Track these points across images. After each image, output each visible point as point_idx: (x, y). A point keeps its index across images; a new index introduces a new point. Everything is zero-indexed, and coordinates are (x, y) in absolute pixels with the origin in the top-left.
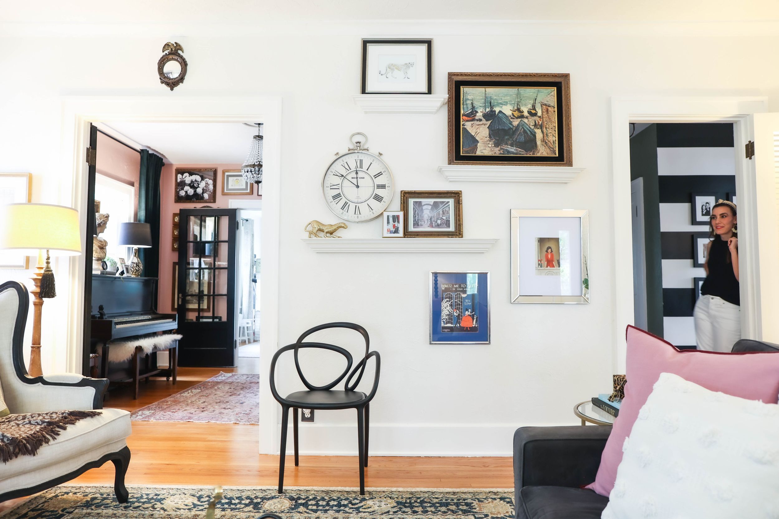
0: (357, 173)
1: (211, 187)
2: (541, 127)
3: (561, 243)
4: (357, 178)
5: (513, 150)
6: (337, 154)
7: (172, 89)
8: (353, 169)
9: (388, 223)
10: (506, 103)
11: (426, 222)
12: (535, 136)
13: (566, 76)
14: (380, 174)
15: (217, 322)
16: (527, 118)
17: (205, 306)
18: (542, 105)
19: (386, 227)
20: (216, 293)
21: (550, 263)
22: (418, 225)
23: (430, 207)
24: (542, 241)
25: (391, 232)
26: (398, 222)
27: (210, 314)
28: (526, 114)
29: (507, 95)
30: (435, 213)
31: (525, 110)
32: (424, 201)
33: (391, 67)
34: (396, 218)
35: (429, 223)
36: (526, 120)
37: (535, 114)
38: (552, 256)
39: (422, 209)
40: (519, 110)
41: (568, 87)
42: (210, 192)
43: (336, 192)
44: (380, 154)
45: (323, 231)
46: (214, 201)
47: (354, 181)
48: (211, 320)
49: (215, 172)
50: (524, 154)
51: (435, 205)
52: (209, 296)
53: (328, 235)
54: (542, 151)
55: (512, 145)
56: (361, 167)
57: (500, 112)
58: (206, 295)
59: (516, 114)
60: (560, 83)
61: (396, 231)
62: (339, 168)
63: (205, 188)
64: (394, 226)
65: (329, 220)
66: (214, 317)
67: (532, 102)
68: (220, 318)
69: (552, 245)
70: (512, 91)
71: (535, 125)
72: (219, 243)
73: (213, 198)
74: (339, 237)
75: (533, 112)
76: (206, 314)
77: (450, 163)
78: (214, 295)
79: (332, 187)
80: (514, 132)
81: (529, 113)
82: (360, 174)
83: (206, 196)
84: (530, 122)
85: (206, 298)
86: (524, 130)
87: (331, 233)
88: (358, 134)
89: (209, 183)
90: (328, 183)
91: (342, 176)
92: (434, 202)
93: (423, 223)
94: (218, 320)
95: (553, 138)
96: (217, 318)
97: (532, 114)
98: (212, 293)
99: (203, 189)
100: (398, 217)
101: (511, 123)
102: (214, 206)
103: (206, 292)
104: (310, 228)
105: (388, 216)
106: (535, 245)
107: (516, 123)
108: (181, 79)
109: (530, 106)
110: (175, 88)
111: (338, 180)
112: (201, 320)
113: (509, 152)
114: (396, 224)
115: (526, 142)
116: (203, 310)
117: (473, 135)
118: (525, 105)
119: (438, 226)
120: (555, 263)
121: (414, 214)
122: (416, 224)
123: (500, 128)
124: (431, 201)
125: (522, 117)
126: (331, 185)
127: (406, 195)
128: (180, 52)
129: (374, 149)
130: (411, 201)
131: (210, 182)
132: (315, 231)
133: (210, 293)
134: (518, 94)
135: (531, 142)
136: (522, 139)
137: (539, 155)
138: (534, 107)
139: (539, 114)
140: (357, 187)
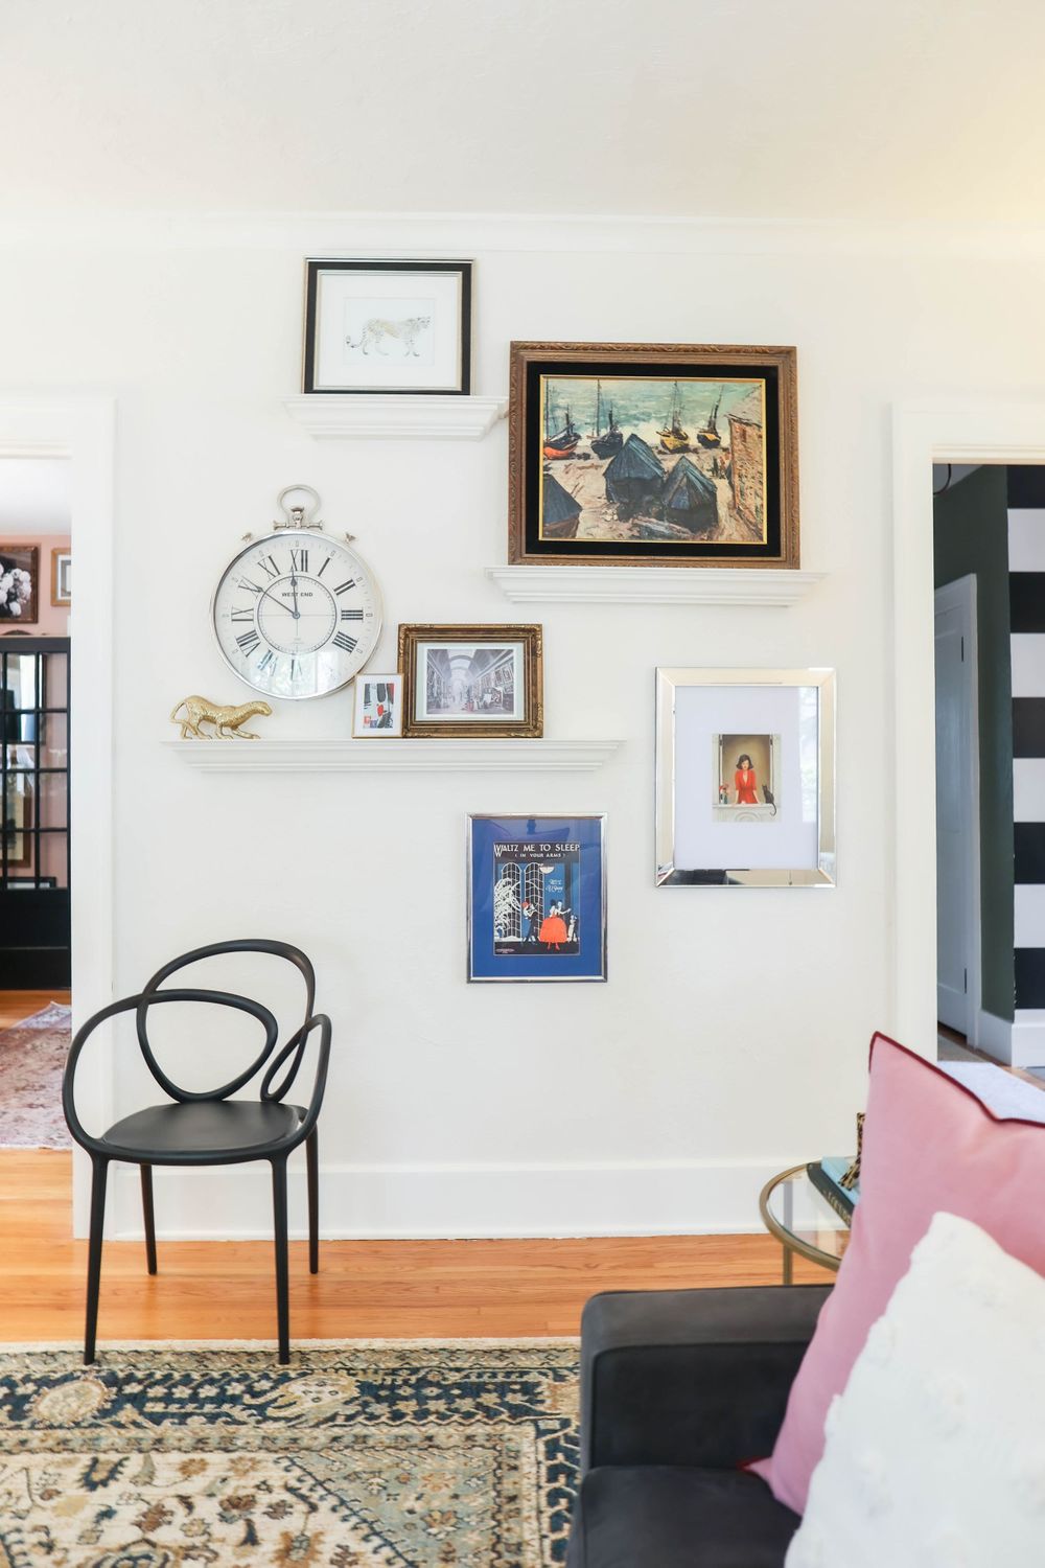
0: (294, 583)
1: (27, 588)
2: (729, 474)
3: (775, 748)
4: (295, 594)
5: (663, 529)
6: (249, 536)
8: (286, 572)
9: (367, 702)
10: (646, 417)
11: (458, 698)
12: (713, 495)
13: (789, 353)
14: (349, 585)
15: (46, 891)
16: (695, 451)
17: (19, 856)
18: (732, 420)
19: (361, 712)
20: (43, 825)
21: (746, 793)
22: (439, 706)
23: (467, 664)
24: (728, 742)
25: (373, 725)
26: (391, 700)
27: (30, 872)
28: (693, 442)
29: (649, 397)
30: (477, 679)
31: (692, 434)
32: (454, 648)
33: (377, 328)
34: (385, 691)
35: (465, 701)
36: (692, 458)
37: (715, 444)
38: (752, 776)
39: (448, 669)
40: (676, 432)
41: (792, 380)
42: (25, 599)
43: (246, 628)
44: (351, 538)
45: (212, 720)
46: (35, 620)
47: (289, 602)
48: (31, 886)
49: (35, 553)
50: (688, 538)
51: (480, 659)
52: (26, 832)
53: (226, 730)
54: (731, 531)
55: (660, 517)
56: (305, 568)
57: (633, 437)
58: (19, 831)
59: (671, 442)
60: (775, 369)
61: (385, 722)
62: (249, 570)
63: (13, 591)
64: (380, 710)
65: (229, 695)
66: (38, 879)
67: (708, 414)
68: (53, 881)
70: (662, 386)
71: (715, 469)
72: (48, 715)
73: (32, 613)
74: (252, 737)
75: (711, 437)
76: (22, 872)
77: (512, 561)
78: (38, 831)
79: (235, 617)
80: (665, 486)
81: (702, 439)
82: (302, 586)
83: (16, 608)
84: (702, 461)
85: (19, 838)
86: (689, 480)
87: (234, 727)
88: (298, 488)
89: (21, 579)
90: (225, 607)
91: (260, 590)
92: (478, 652)
93: (449, 701)
94: (47, 885)
95: (757, 500)
96: (45, 880)
97: (709, 443)
98: (33, 827)
99: (9, 593)
100: (390, 688)
101: (658, 464)
102: (35, 631)
103: (20, 824)
104: (182, 715)
105: (367, 687)
106: (712, 751)
107: (669, 463)
109: (703, 424)
111: (248, 600)
112: (10, 886)
113: (652, 533)
114: (385, 704)
115: (691, 510)
116: (14, 863)
117: (570, 492)
118: (693, 421)
119: (486, 708)
120: (758, 793)
121: (430, 679)
122: (434, 704)
123: (633, 474)
124: (470, 649)
125: (685, 449)
126: (234, 611)
127: (412, 636)
129: (336, 528)
130: (423, 649)
131: (25, 576)
132: (195, 721)
133: (30, 825)
134: (676, 396)
135: (703, 510)
136: (684, 501)
137: (722, 540)
138: (712, 428)
139: (725, 442)
140: (296, 615)
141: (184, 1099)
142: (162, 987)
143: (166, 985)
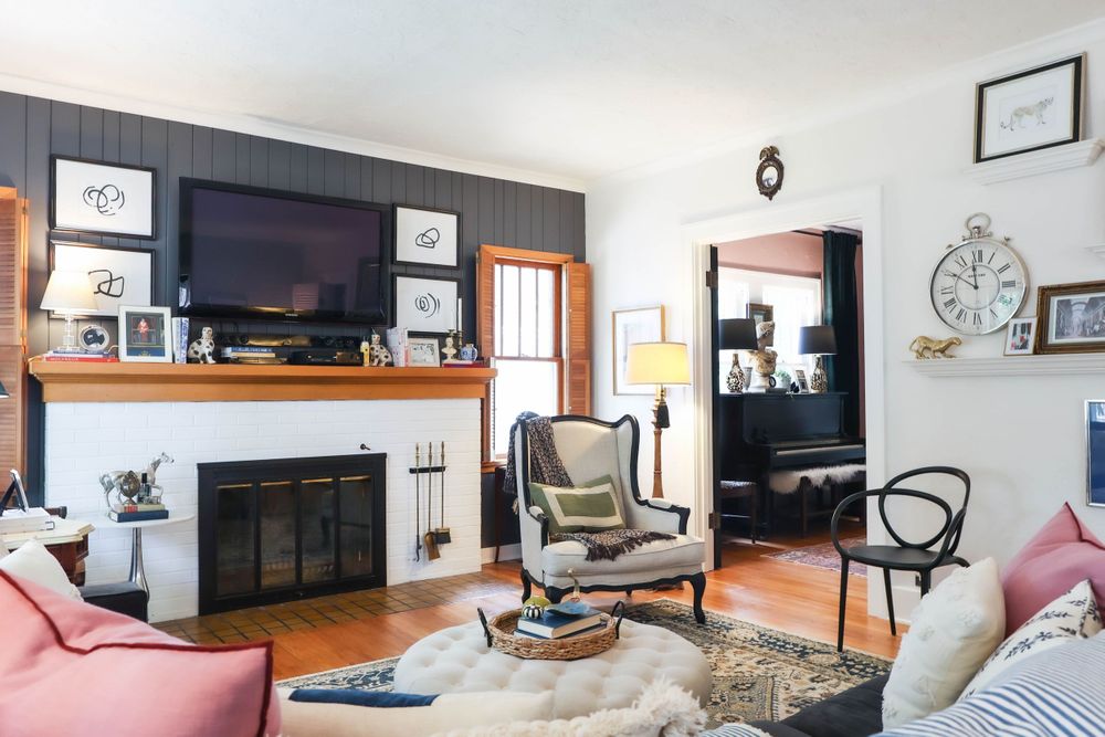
0: (974, 270)
4: (975, 276)
6: (950, 246)
7: (771, 199)
8: (970, 264)
9: (1014, 334)
11: (1076, 329)
14: (1007, 267)
19: (1010, 340)
22: (1063, 334)
23: (1084, 307)
25: (1016, 348)
26: (1029, 333)
30: (1091, 315)
32: (1074, 298)
33: (1020, 113)
34: (1026, 328)
35: (1081, 330)
39: (1071, 312)
43: (948, 297)
44: (1008, 240)
45: (929, 349)
47: (972, 280)
51: (1093, 303)
53: (939, 354)
56: (981, 259)
61: (1024, 346)
62: (950, 265)
64: (1022, 339)
65: (942, 334)
74: (951, 357)
79: (943, 292)
82: (979, 271)
87: (942, 351)
88: (976, 215)
90: (937, 287)
91: (955, 275)
92: (1091, 299)
93: (1070, 331)
100: (1029, 325)
104: (915, 347)
105: (1015, 325)
108: (778, 185)
110: (774, 197)
111: (950, 282)
114: (1025, 335)
119: (1095, 334)
121: (1058, 319)
122: (1060, 333)
124: (1086, 297)
126: (942, 289)
127: (1046, 293)
128: (776, 155)
129: (999, 233)
130: (1055, 300)
132: (921, 350)
140: (976, 287)
141: (904, 545)
142: (895, 487)
143: (897, 486)
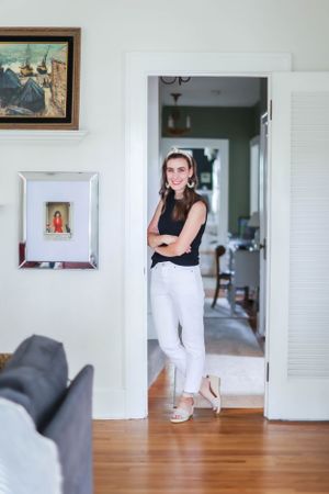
2: (50, 86)
3: (70, 208)
5: (20, 111)
10: (15, 60)
12: (43, 95)
13: (78, 30)
16: (36, 75)
18: (53, 61)
21: (58, 228)
24: (50, 205)
28: (35, 71)
29: (16, 51)
31: (34, 67)
36: (34, 79)
37: (45, 72)
38: (60, 220)
40: (28, 67)
41: (79, 44)
50: (32, 115)
54: (50, 112)
55: (19, 106)
57: (8, 70)
59: (25, 71)
60: (72, 38)
67: (42, 58)
69: (61, 209)
70: (22, 46)
71: (44, 84)
75: (43, 69)
80: (21, 93)
81: (39, 70)
84: (39, 80)
86: (33, 89)
95: (62, 98)
97: (42, 72)
101: (19, 81)
106: (43, 210)
107: (24, 81)
109: (40, 63)
113: (16, 113)
115: (33, 102)
118: (35, 62)
120: (63, 228)
123: (8, 86)
125: (31, 74)
134: (28, 50)
135: (39, 102)
136: (30, 99)
137: (46, 115)
138: (44, 65)
139: (49, 71)
